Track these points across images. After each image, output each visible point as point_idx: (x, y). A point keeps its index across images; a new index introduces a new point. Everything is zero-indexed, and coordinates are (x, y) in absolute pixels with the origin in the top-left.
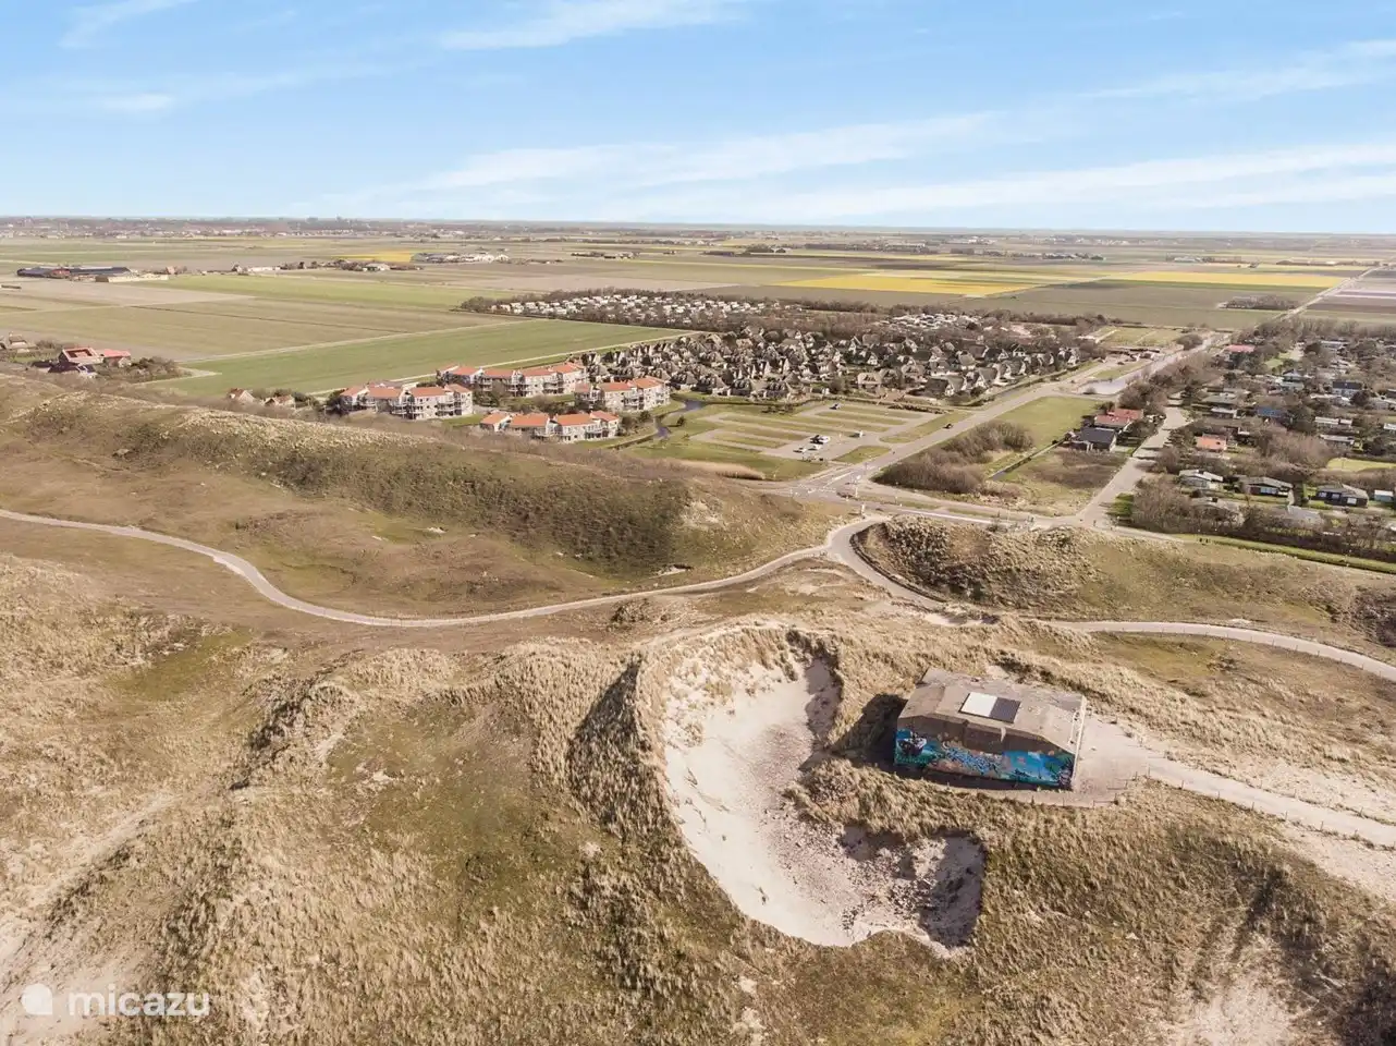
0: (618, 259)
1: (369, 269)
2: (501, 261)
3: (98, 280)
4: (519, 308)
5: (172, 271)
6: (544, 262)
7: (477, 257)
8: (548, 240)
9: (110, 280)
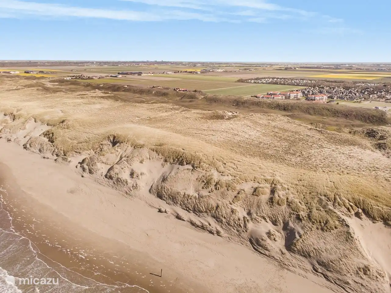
0: (253, 71)
1: (195, 73)
2: (224, 71)
3: (139, 75)
4: (253, 81)
5: (151, 73)
6: (236, 71)
7: (218, 70)
8: (226, 66)
9: (142, 75)
